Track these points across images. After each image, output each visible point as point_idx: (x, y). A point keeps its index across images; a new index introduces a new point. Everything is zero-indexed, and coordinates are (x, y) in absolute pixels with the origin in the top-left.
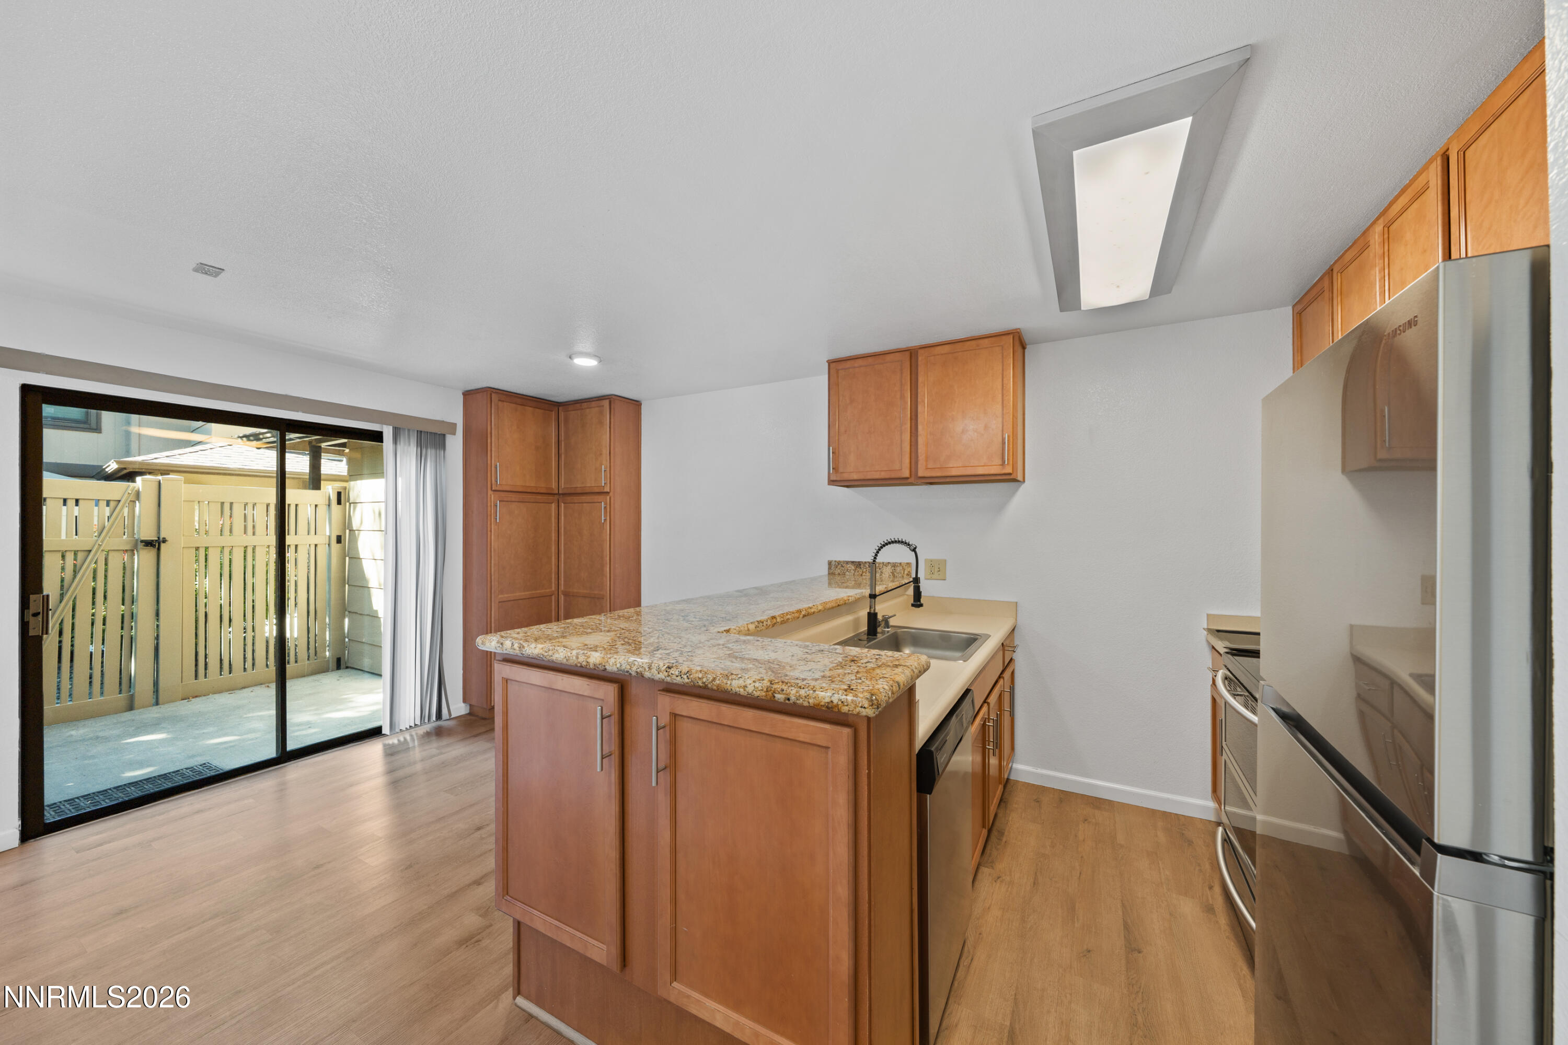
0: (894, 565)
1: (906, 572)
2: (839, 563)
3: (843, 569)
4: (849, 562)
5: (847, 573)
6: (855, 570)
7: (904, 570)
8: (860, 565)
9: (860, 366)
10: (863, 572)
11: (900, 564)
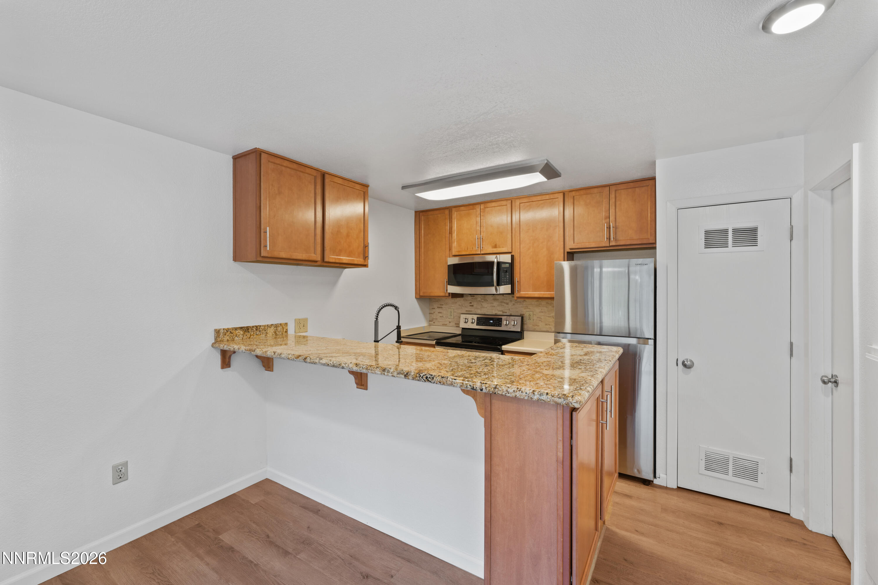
0: (276, 326)
1: (285, 330)
2: (228, 330)
3: (232, 335)
4: (238, 328)
5: (236, 338)
6: (243, 335)
7: (283, 328)
8: (248, 329)
9: (287, 167)
10: (251, 335)
11: (281, 324)
